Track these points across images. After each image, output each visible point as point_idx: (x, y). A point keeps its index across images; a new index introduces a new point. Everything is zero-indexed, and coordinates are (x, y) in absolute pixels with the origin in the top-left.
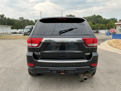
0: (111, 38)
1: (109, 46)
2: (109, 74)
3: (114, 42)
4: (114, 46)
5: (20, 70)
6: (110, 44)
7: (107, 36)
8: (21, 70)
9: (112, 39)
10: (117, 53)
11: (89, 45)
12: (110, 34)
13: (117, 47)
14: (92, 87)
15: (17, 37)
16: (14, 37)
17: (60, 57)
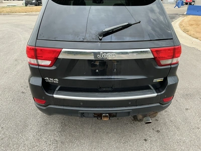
0: (185, 13)
1: (182, 32)
2: (186, 99)
3: (191, 23)
4: (192, 32)
5: (23, 93)
6: (185, 29)
7: (177, 7)
8: (24, 91)
9: (187, 14)
10: (197, 50)
11: (163, 62)
12: (182, 5)
13: (197, 35)
14: (158, 131)
15: (13, 9)
16: (8, 10)
17: (100, 88)
